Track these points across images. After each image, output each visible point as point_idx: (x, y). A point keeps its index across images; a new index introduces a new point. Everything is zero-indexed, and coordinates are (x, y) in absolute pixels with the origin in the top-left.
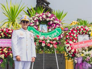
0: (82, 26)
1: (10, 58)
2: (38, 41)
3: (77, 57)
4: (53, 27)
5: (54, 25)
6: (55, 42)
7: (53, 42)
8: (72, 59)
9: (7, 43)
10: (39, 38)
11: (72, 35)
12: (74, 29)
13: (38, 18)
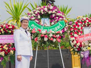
0: (87, 18)
1: (11, 55)
2: (40, 35)
3: (83, 51)
4: (56, 20)
5: (57, 18)
6: (58, 36)
7: (56, 36)
8: (78, 53)
10: (41, 32)
11: (77, 27)
12: (78, 21)
13: (39, 11)
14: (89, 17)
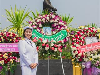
0: (89, 27)
1: (11, 64)
2: (41, 45)
3: (85, 61)
4: (58, 29)
5: (59, 27)
6: (60, 45)
7: (58, 45)
8: (79, 64)
9: (7, 48)
10: (42, 41)
11: (79, 37)
12: (80, 31)
13: (41, 20)
14: (91, 27)
